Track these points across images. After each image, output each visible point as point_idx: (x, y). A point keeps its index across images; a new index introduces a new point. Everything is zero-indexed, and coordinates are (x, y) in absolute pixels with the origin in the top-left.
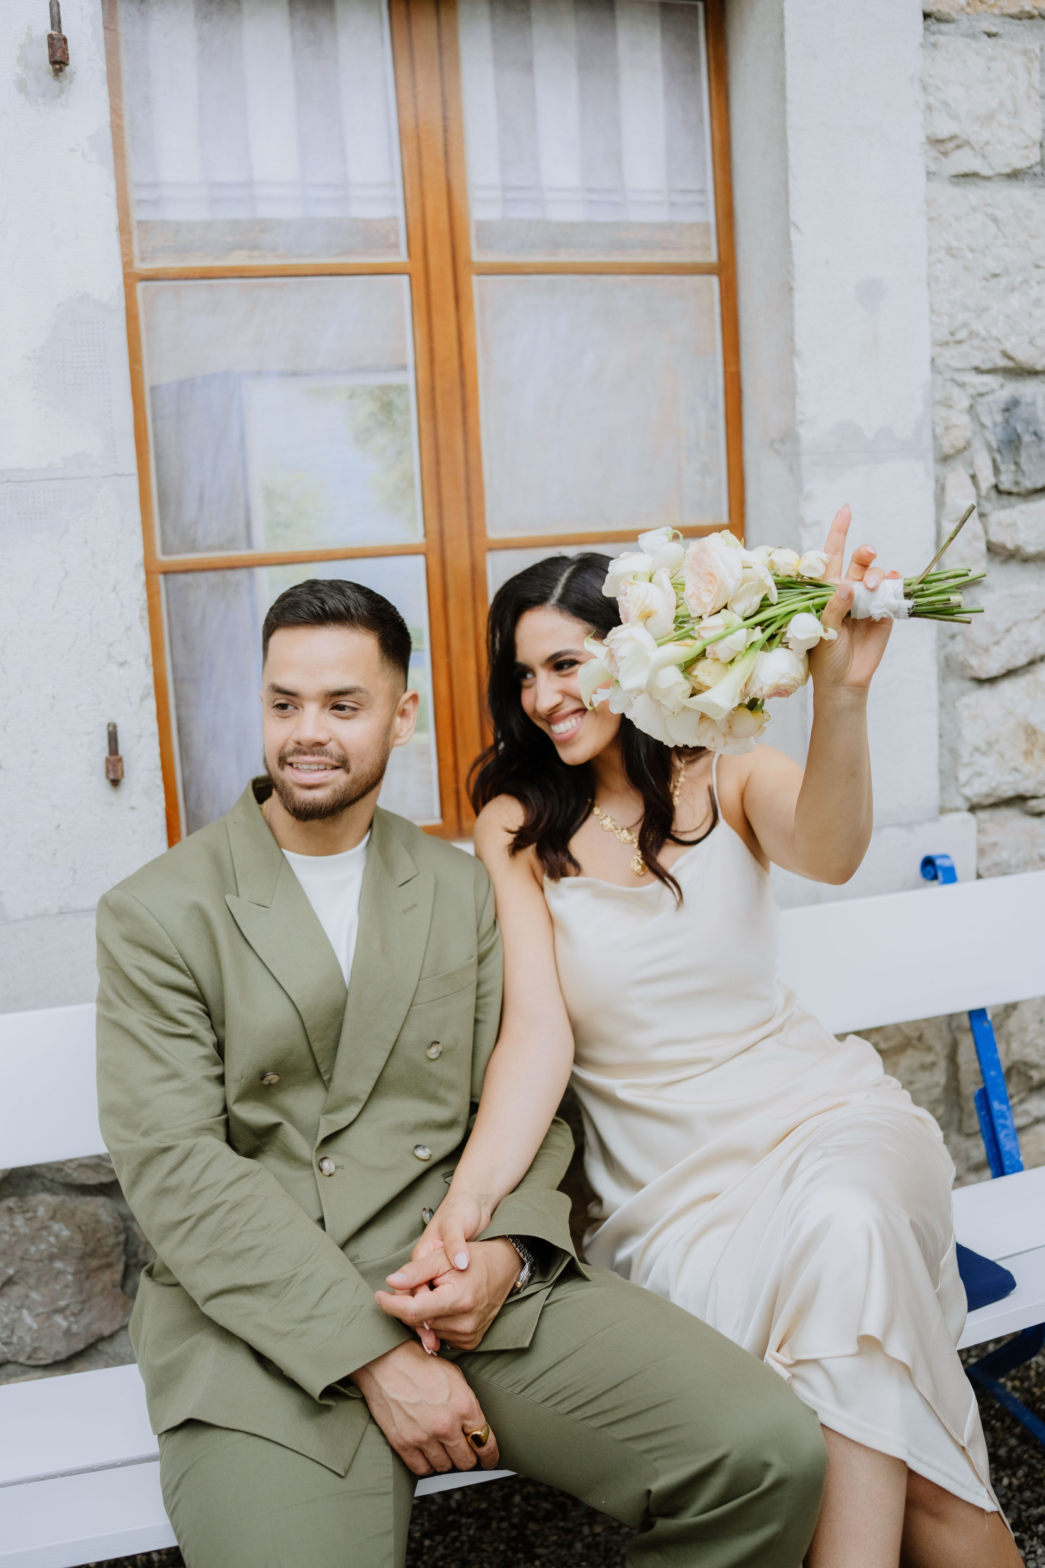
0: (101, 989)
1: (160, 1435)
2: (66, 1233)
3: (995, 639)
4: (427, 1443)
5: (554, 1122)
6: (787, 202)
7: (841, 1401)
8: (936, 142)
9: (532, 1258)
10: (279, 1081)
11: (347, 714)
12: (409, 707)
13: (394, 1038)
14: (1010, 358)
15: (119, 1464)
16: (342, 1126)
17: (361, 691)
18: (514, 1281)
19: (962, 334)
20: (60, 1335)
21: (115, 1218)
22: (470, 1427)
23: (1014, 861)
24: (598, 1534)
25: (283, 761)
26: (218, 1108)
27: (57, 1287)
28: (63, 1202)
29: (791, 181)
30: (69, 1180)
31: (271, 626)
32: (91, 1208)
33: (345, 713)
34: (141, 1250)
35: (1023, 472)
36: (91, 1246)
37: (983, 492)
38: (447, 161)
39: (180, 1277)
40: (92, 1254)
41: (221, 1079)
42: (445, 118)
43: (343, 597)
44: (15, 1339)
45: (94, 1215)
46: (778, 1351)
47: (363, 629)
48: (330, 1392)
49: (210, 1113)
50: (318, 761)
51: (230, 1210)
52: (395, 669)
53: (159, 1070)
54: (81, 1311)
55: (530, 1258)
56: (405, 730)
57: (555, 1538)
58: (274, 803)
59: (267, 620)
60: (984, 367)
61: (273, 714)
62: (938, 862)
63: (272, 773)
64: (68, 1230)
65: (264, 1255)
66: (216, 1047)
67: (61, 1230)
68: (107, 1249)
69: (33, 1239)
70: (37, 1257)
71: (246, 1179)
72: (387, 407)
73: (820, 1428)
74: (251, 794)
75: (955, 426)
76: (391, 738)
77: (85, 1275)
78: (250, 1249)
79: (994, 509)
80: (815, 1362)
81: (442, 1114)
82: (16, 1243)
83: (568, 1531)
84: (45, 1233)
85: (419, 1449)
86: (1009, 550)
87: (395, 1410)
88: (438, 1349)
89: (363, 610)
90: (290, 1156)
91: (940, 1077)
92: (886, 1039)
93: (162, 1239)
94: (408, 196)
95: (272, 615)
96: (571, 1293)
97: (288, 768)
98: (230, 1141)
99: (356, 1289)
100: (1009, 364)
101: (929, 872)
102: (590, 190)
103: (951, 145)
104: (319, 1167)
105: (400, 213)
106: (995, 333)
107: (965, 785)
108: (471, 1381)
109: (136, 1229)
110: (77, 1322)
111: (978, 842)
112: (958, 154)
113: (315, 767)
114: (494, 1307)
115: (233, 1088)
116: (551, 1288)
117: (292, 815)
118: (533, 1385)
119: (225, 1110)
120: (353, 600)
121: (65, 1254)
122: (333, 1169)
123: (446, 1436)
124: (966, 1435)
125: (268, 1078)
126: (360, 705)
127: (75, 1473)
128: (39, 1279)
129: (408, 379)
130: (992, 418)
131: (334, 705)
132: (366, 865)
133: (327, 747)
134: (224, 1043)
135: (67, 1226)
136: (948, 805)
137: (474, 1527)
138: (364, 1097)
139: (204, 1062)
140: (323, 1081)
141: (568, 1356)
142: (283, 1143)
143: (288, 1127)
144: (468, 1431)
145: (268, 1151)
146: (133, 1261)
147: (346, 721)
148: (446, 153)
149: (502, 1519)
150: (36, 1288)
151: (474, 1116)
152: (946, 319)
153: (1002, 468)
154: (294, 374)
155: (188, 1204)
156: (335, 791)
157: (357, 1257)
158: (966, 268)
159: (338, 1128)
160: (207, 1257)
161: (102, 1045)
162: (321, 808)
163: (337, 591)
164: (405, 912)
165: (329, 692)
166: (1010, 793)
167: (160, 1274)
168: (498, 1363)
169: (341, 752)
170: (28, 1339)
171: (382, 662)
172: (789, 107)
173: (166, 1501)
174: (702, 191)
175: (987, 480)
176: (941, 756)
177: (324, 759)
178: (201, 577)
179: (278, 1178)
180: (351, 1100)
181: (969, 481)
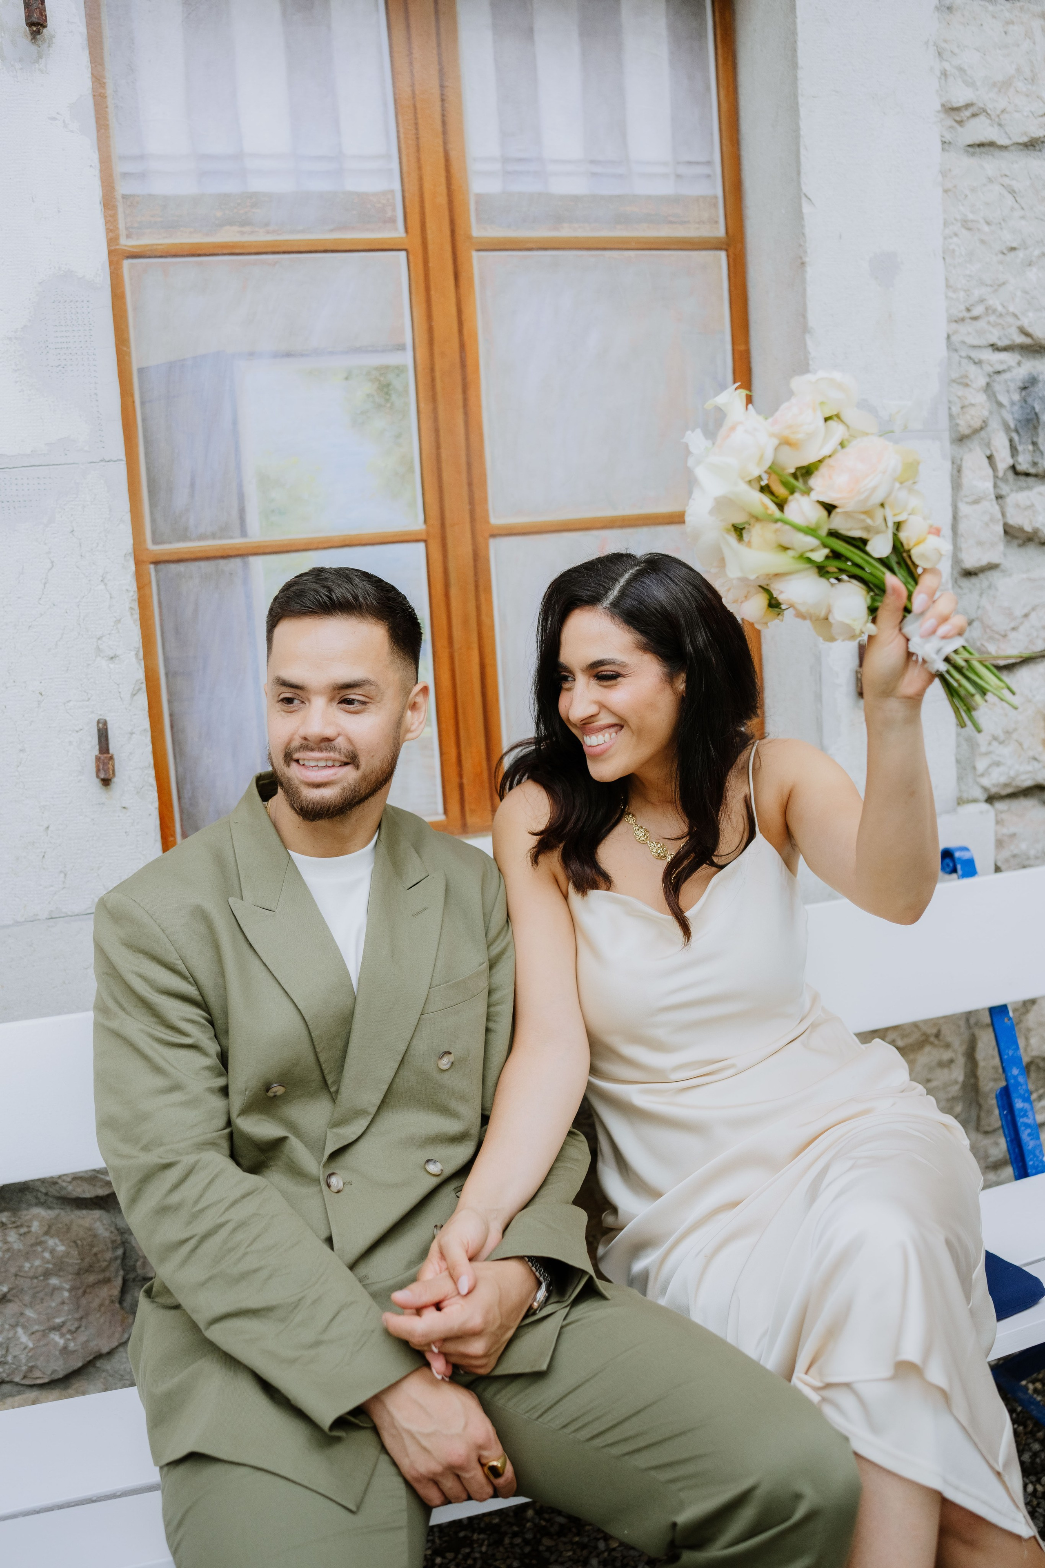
0: (99, 995)
1: (161, 1468)
2: (61, 1248)
3: (1012, 625)
4: (442, 1474)
5: (570, 1133)
6: (799, 173)
7: (874, 1427)
8: (951, 110)
9: (549, 1276)
10: (285, 1093)
11: (356, 708)
12: (420, 699)
13: (405, 1048)
14: (1027, 334)
15: (118, 1494)
16: (350, 1141)
17: (371, 684)
18: (530, 1302)
19: (978, 310)
20: (57, 1353)
21: (111, 1232)
22: (487, 1458)
23: (1032, 853)
24: (614, 1549)
25: (289, 758)
26: (222, 1122)
27: (53, 1304)
28: (58, 1215)
29: (803, 151)
30: (63, 1193)
31: (276, 616)
32: (87, 1223)
33: (354, 707)
34: (139, 1263)
35: (1042, 453)
36: (87, 1260)
37: (1001, 474)
38: (445, 132)
39: (181, 1299)
40: (89, 1269)
41: (225, 1091)
42: (442, 87)
43: (350, 586)
44: (10, 1359)
45: (90, 1229)
46: (806, 1373)
47: (373, 619)
48: (341, 1423)
49: (214, 1127)
50: (326, 757)
51: (235, 1230)
52: (405, 660)
53: (160, 1082)
54: (78, 1328)
55: (547, 1277)
56: (417, 723)
57: (570, 1553)
58: (279, 800)
59: (271, 609)
60: (1000, 344)
61: (279, 709)
62: (957, 855)
63: (278, 771)
64: (63, 1245)
65: (270, 1277)
66: (220, 1058)
67: (56, 1245)
68: (105, 1264)
69: (27, 1256)
70: (31, 1274)
71: (251, 1196)
72: (385, 389)
73: (853, 1457)
74: (255, 791)
75: (973, 405)
76: (402, 733)
77: (81, 1291)
78: (256, 1271)
79: (1012, 491)
80: (847, 1385)
81: (453, 1127)
82: (9, 1259)
83: (584, 1546)
84: (39, 1249)
85: (434, 1480)
86: (1027, 532)
87: (408, 1441)
88: (449, 1372)
89: (371, 599)
90: (296, 1172)
91: (958, 1074)
92: (903, 1036)
93: (163, 1259)
94: (405, 168)
95: (277, 605)
96: (590, 1313)
97: (294, 765)
98: (233, 1155)
99: (367, 1313)
100: (1028, 341)
101: (948, 865)
102: (592, 162)
103: (968, 113)
104: (327, 1183)
105: (397, 186)
106: (1012, 309)
107: (982, 775)
108: (487, 1408)
109: (133, 1243)
110: (74, 1339)
111: (996, 833)
112: (974, 122)
113: (323, 764)
114: (508, 1329)
115: (237, 1101)
116: (568, 1308)
117: (299, 814)
118: (552, 1411)
119: (229, 1123)
120: (361, 589)
121: (60, 1270)
122: (341, 1185)
123: (461, 1468)
124: (1001, 1459)
125: (273, 1090)
126: (370, 698)
127: (73, 1504)
128: (34, 1296)
129: (406, 359)
130: (1009, 396)
131: (342, 699)
132: (374, 866)
133: (335, 743)
134: (228, 1052)
135: (61, 1241)
136: (965, 796)
137: (486, 1543)
138: (373, 1110)
139: (207, 1073)
140: (330, 1092)
141: (588, 1380)
142: (289, 1158)
143: (294, 1141)
144: (484, 1461)
145: (273, 1166)
146: (131, 1276)
147: (355, 715)
148: (444, 123)
149: (515, 1535)
150: (31, 1305)
151: (485, 1127)
152: (962, 294)
153: (1020, 448)
154: (288, 355)
155: (190, 1223)
156: (344, 789)
157: (367, 1277)
158: (983, 242)
159: (345, 1143)
160: (210, 1279)
161: (99, 1055)
162: (329, 807)
163: (345, 579)
164: (414, 916)
165: (337, 685)
166: (1029, 783)
167: (159, 1294)
168: (514, 1387)
169: (350, 748)
170: (23, 1358)
171: (392, 653)
172: (801, 74)
173: (169, 1537)
174: (709, 163)
175: (1004, 460)
176: (958, 746)
177: (332, 755)
178: (193, 567)
179: (284, 1194)
180: (359, 1113)
181: (986, 461)
